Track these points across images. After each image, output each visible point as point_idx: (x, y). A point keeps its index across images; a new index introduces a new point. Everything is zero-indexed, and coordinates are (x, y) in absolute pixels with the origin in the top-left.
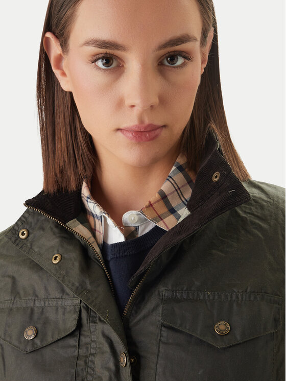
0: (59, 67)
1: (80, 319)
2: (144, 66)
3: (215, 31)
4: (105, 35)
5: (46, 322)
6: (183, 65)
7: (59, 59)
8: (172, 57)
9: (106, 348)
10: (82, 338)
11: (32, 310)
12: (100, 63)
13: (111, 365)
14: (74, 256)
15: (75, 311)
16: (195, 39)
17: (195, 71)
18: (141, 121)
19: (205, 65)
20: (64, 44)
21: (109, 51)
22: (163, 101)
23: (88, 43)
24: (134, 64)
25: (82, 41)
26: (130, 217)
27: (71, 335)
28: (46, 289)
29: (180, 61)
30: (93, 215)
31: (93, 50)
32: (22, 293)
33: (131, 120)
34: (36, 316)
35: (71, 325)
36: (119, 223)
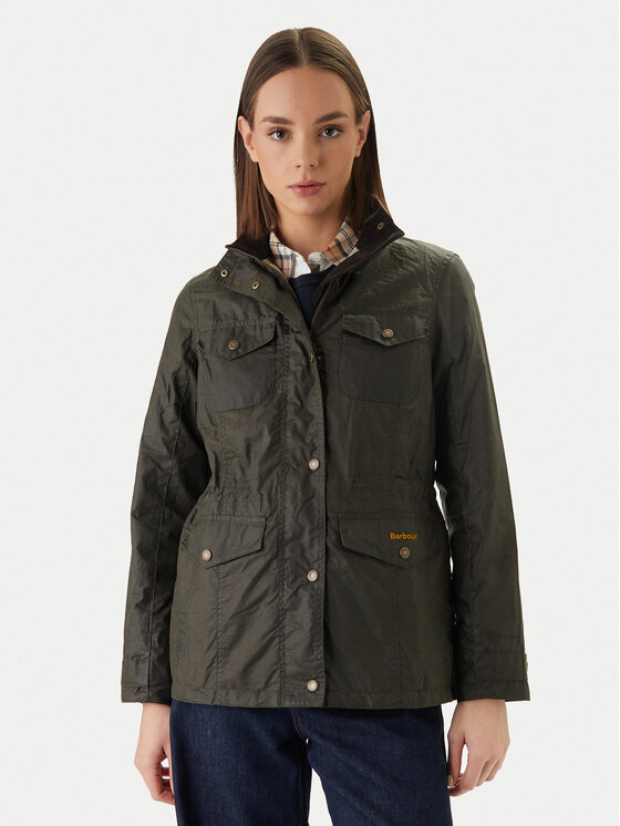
0: (249, 144)
1: (276, 332)
2: (307, 137)
3: (372, 113)
4: (279, 114)
5: (246, 337)
6: (338, 136)
7: (250, 136)
8: (330, 130)
9: (299, 350)
10: (278, 347)
11: (234, 330)
12: (275, 136)
13: (304, 362)
14: (269, 281)
15: (271, 327)
16: (346, 116)
17: (352, 145)
18: (305, 178)
19: (363, 142)
20: (251, 125)
21: (280, 125)
22: (322, 162)
23: (265, 120)
24: (299, 135)
25: (261, 119)
26: (315, 256)
27: (268, 344)
28: (245, 313)
29: (336, 133)
30: (281, 257)
31: (269, 125)
32: (223, 317)
33: (298, 178)
34: (237, 333)
35: (269, 336)
36: (306, 259)
